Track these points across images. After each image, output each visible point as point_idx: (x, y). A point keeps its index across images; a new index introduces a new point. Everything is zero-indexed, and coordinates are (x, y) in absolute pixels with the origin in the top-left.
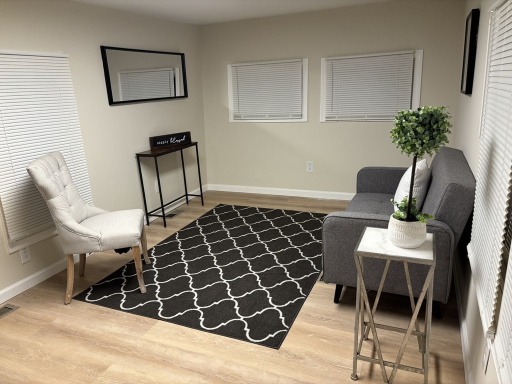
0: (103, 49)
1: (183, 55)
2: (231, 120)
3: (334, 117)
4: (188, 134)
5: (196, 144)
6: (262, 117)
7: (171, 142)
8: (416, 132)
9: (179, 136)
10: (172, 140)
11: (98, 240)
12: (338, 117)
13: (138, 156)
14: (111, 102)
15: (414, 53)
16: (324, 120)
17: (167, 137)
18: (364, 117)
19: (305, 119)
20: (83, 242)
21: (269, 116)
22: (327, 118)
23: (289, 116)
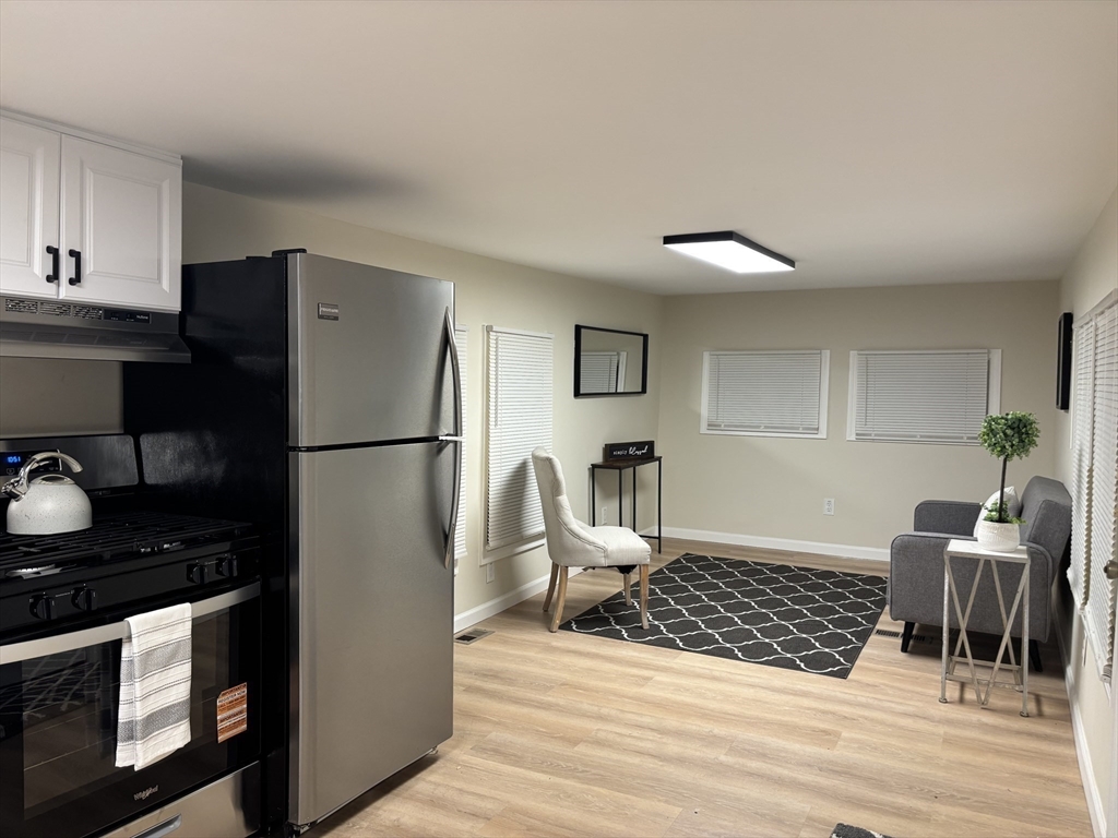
0: (578, 329)
1: (645, 337)
2: (704, 429)
3: (870, 435)
4: (651, 444)
5: (659, 459)
6: (756, 428)
7: (630, 453)
8: (1005, 434)
9: (640, 445)
10: (632, 451)
11: (605, 551)
12: (876, 435)
13: (594, 467)
14: (577, 394)
15: (989, 353)
16: (853, 438)
17: (626, 446)
18: (915, 436)
19: (823, 434)
20: (588, 551)
21: (766, 427)
22: (857, 434)
23: (798, 428)
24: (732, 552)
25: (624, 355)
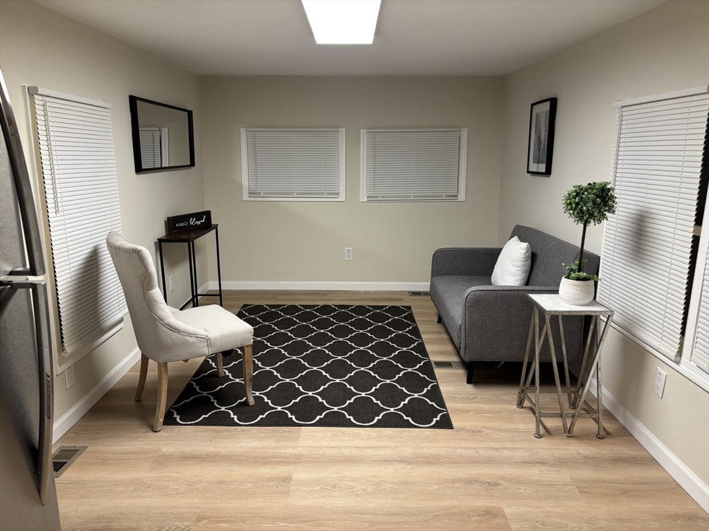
0: (133, 100)
1: (190, 113)
2: (246, 197)
3: (378, 197)
4: (208, 214)
5: (216, 227)
6: (289, 194)
7: (191, 223)
9: (198, 216)
10: (192, 222)
11: (207, 340)
12: (382, 197)
13: (160, 241)
14: (139, 169)
15: (460, 131)
16: (365, 199)
17: (186, 218)
18: (410, 197)
19: (342, 198)
20: (189, 344)
21: (298, 194)
22: (368, 197)
23: (323, 194)
24: (279, 297)
25: (165, 131)
